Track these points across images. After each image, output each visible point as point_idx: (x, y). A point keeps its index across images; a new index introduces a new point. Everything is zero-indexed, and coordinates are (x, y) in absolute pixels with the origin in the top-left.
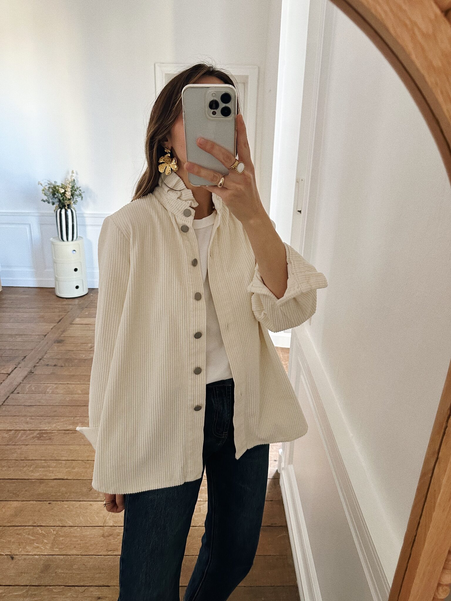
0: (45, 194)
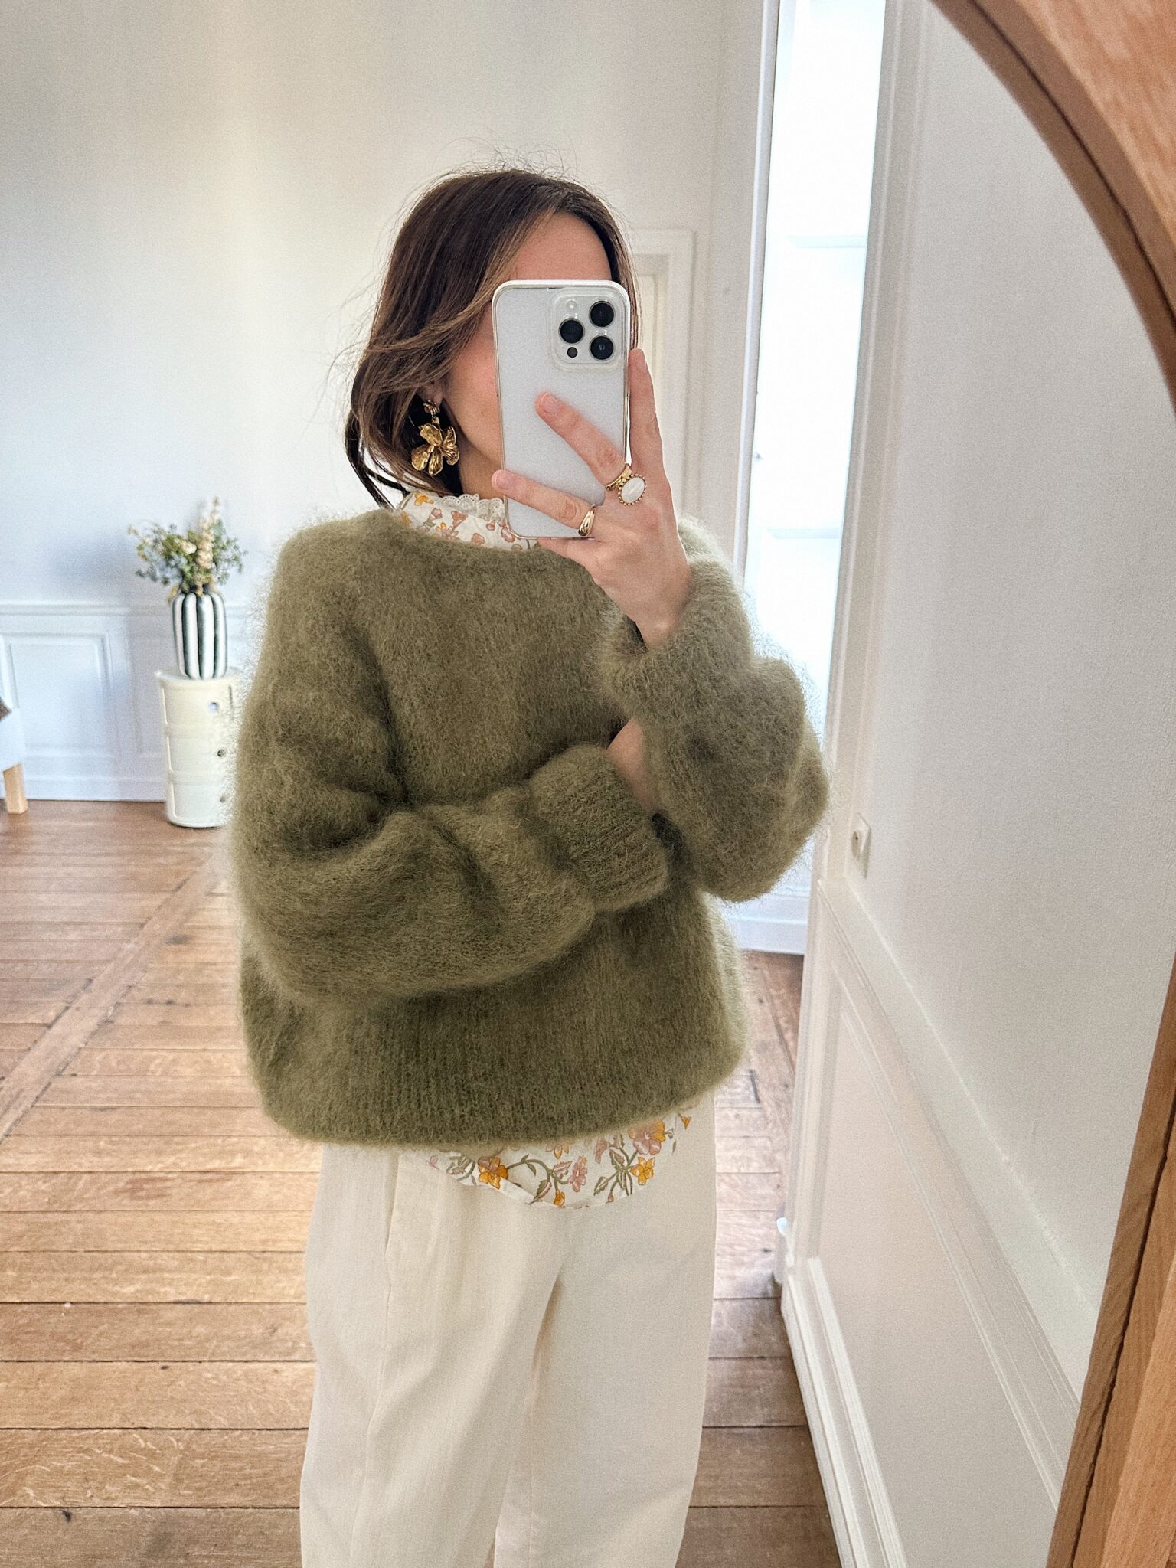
0: (146, 559)
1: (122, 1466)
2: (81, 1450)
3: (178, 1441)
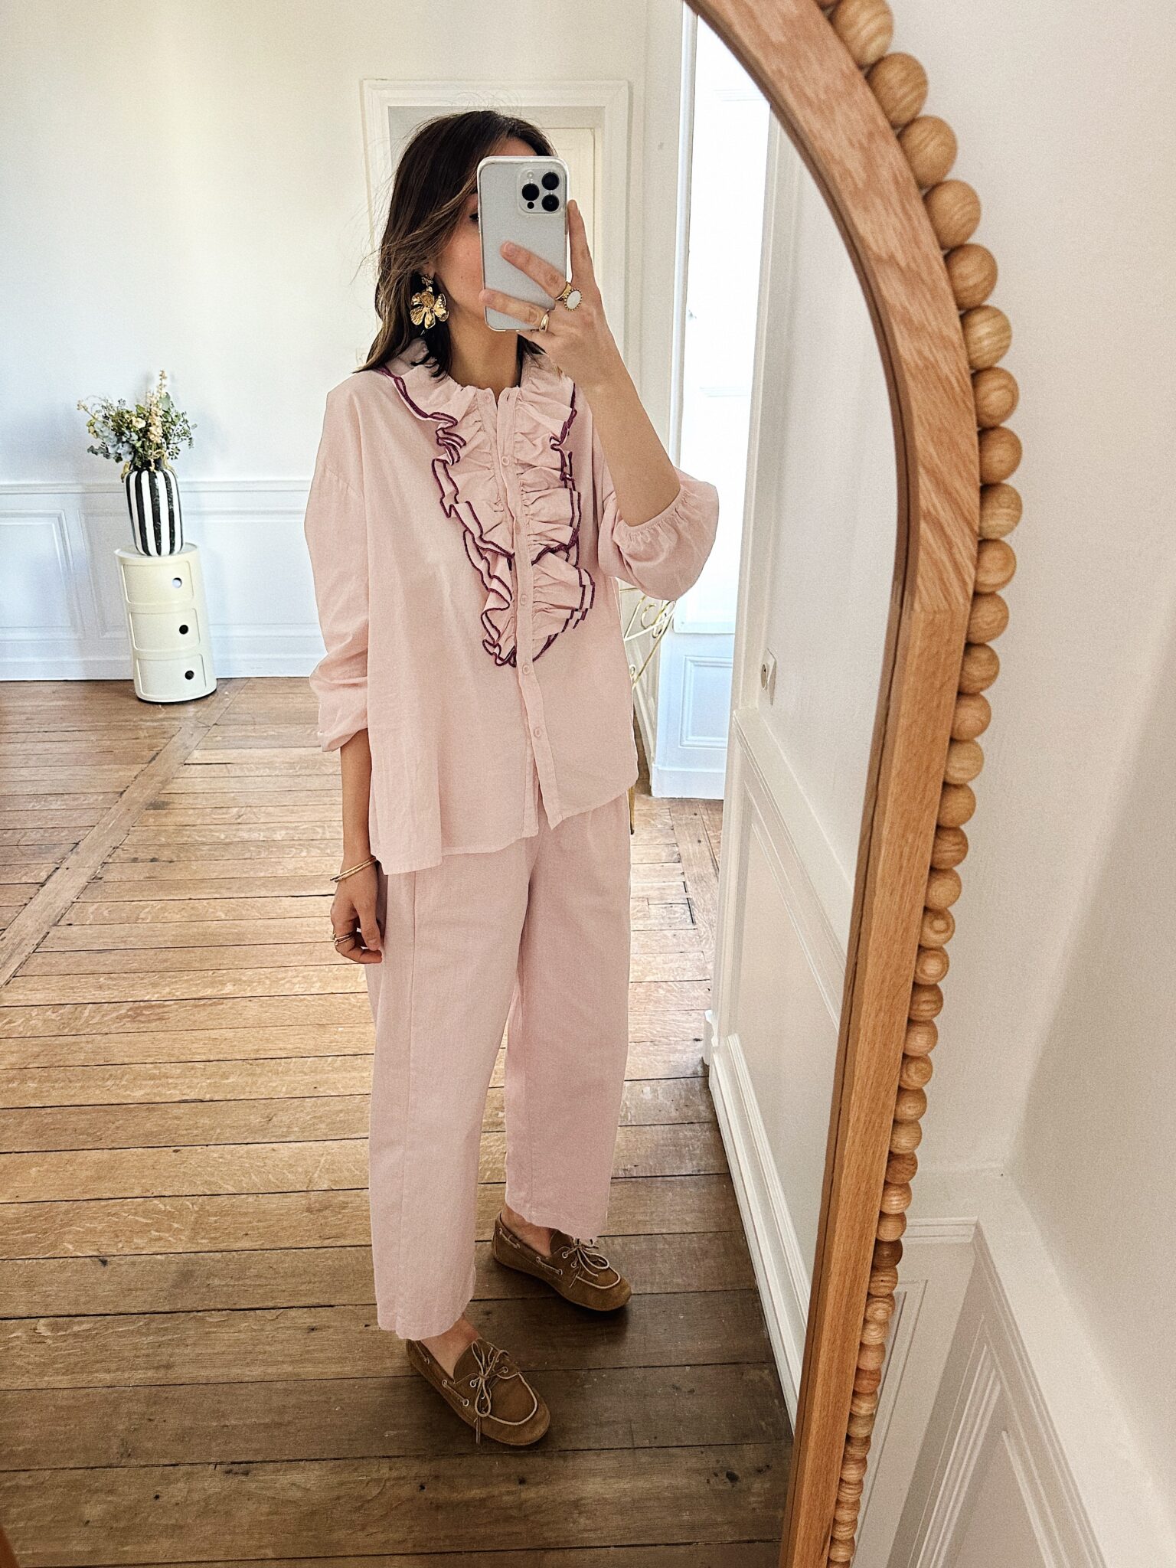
0: (98, 435)
1: (147, 1224)
2: (109, 1214)
3: (193, 1204)
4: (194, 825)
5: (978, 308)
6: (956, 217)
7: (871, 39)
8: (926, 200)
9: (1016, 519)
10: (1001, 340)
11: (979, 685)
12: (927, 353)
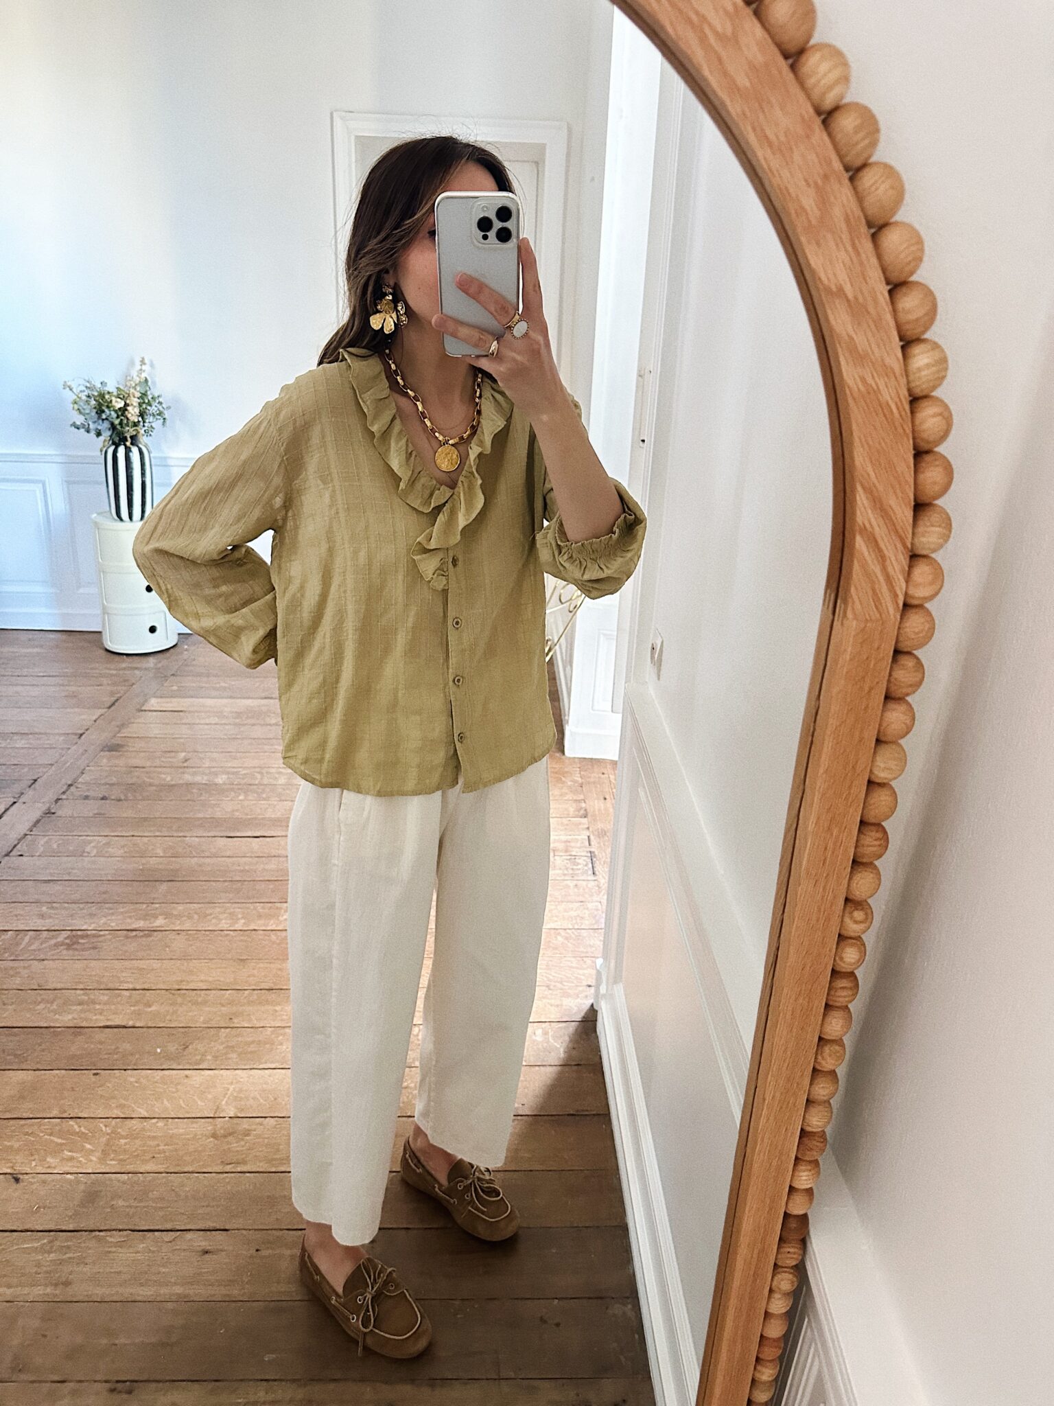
0: (80, 413)
4: (144, 767)
5: (918, 340)
6: (902, 256)
7: (830, 88)
8: (874, 237)
9: (946, 537)
10: (938, 371)
11: (904, 690)
12: (870, 381)
